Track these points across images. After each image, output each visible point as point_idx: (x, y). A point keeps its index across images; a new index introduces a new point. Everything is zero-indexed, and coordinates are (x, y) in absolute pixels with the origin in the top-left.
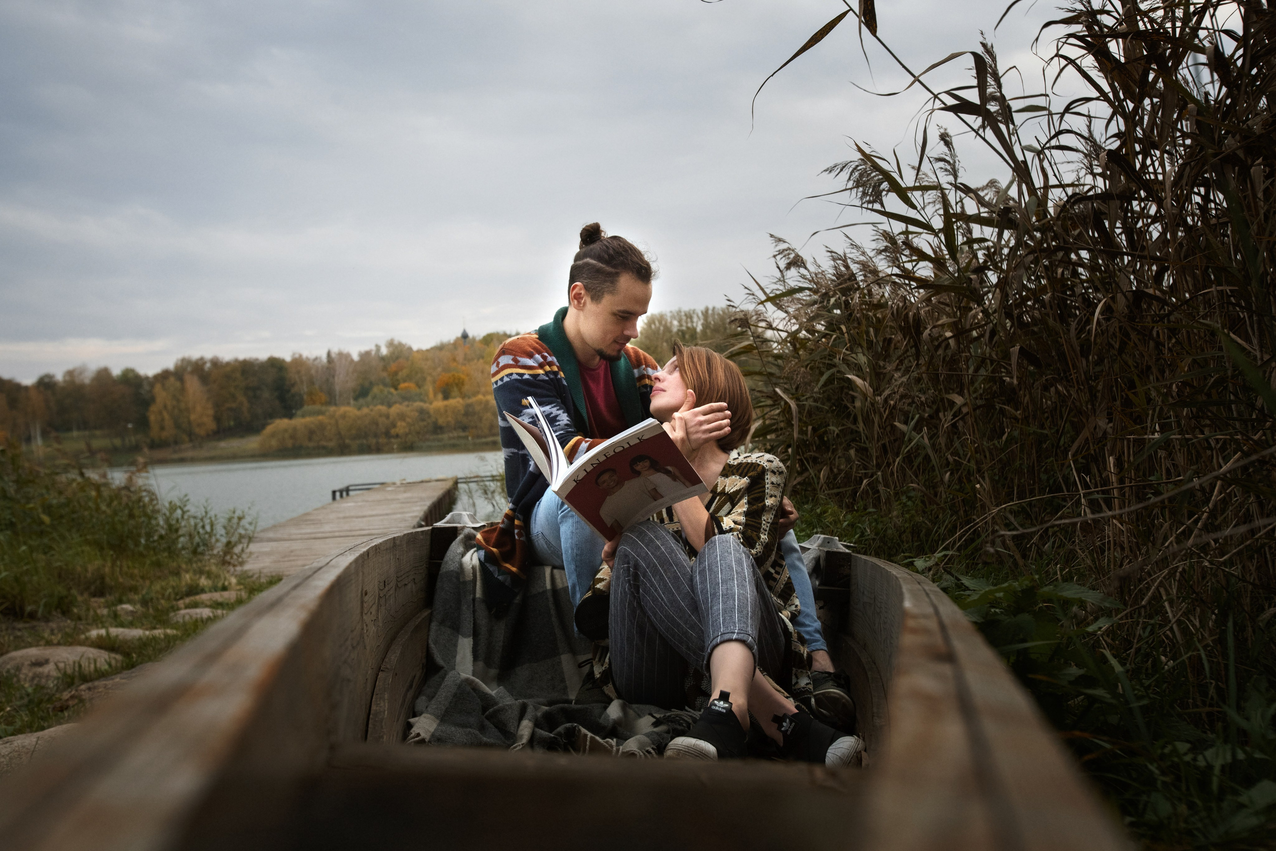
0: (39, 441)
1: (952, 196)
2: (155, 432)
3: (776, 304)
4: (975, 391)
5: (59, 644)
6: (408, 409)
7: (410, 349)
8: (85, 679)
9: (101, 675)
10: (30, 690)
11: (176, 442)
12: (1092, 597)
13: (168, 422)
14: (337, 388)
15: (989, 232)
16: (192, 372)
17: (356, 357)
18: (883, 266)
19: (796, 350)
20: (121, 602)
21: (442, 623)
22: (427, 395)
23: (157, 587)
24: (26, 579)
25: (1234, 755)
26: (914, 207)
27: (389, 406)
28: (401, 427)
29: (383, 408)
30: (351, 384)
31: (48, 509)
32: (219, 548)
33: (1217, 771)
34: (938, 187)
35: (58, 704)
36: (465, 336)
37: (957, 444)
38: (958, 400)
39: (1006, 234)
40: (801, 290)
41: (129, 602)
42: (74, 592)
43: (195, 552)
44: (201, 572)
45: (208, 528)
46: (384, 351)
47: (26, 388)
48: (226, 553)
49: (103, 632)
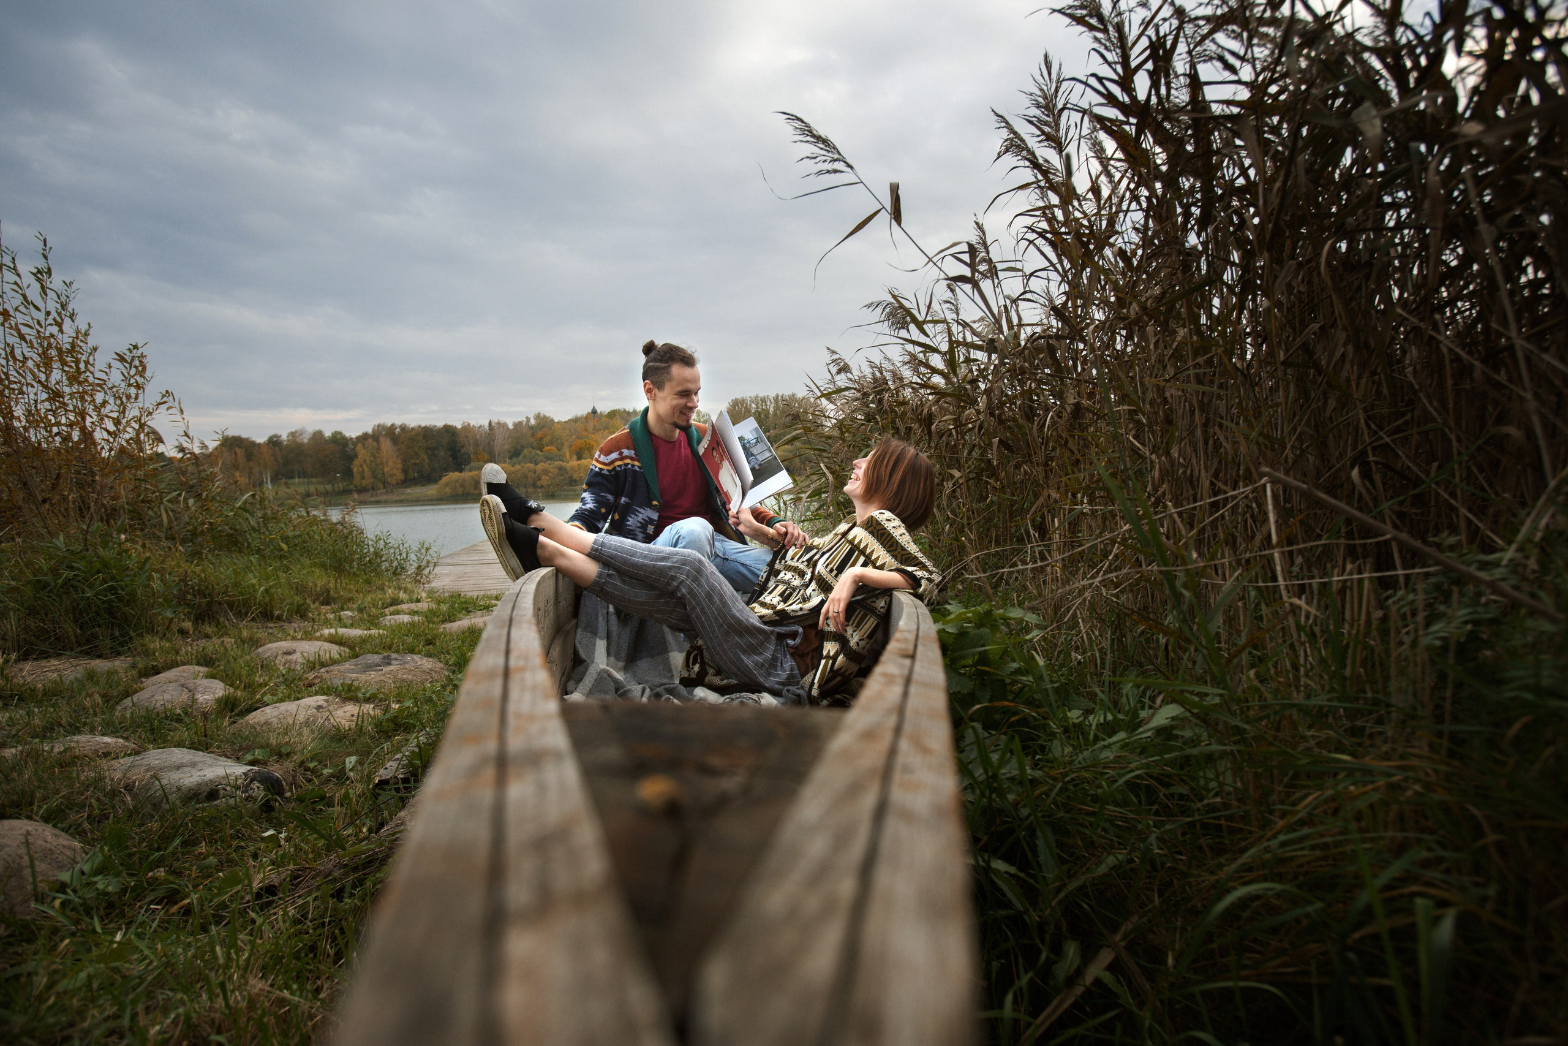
0: (270, 486)
1: (955, 328)
2: (357, 479)
3: (828, 399)
4: (969, 467)
5: (302, 639)
6: (551, 466)
7: (552, 420)
8: (323, 665)
9: (334, 662)
10: (284, 672)
11: (373, 488)
12: (1031, 618)
13: (367, 473)
14: (496, 449)
15: (980, 355)
16: (386, 435)
17: (511, 427)
18: (907, 373)
19: (842, 433)
20: (343, 609)
21: (585, 629)
22: (564, 456)
23: (369, 599)
24: (273, 591)
25: (1105, 717)
26: (928, 336)
27: (536, 464)
28: (545, 480)
29: (531, 466)
30: (507, 447)
31: (285, 539)
32: (412, 570)
33: (1094, 727)
34: (944, 321)
35: (306, 682)
36: (594, 412)
37: (954, 504)
38: (957, 474)
39: (994, 356)
40: (848, 389)
41: (348, 609)
42: (308, 601)
43: (395, 573)
44: (400, 588)
45: (404, 555)
46: (533, 422)
47: (259, 445)
48: (417, 575)
49: (333, 631)
